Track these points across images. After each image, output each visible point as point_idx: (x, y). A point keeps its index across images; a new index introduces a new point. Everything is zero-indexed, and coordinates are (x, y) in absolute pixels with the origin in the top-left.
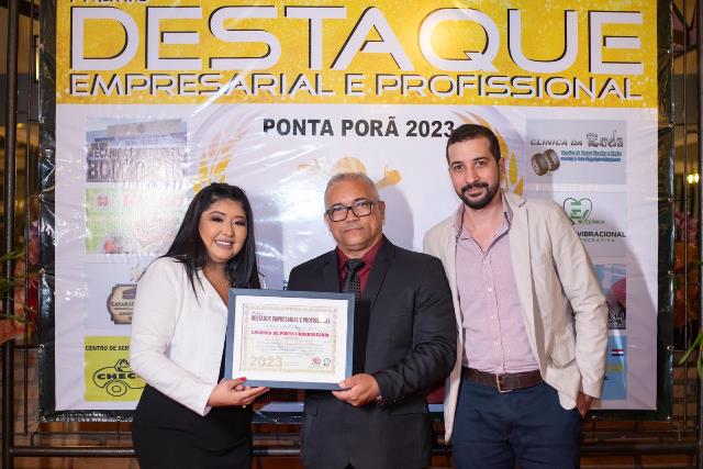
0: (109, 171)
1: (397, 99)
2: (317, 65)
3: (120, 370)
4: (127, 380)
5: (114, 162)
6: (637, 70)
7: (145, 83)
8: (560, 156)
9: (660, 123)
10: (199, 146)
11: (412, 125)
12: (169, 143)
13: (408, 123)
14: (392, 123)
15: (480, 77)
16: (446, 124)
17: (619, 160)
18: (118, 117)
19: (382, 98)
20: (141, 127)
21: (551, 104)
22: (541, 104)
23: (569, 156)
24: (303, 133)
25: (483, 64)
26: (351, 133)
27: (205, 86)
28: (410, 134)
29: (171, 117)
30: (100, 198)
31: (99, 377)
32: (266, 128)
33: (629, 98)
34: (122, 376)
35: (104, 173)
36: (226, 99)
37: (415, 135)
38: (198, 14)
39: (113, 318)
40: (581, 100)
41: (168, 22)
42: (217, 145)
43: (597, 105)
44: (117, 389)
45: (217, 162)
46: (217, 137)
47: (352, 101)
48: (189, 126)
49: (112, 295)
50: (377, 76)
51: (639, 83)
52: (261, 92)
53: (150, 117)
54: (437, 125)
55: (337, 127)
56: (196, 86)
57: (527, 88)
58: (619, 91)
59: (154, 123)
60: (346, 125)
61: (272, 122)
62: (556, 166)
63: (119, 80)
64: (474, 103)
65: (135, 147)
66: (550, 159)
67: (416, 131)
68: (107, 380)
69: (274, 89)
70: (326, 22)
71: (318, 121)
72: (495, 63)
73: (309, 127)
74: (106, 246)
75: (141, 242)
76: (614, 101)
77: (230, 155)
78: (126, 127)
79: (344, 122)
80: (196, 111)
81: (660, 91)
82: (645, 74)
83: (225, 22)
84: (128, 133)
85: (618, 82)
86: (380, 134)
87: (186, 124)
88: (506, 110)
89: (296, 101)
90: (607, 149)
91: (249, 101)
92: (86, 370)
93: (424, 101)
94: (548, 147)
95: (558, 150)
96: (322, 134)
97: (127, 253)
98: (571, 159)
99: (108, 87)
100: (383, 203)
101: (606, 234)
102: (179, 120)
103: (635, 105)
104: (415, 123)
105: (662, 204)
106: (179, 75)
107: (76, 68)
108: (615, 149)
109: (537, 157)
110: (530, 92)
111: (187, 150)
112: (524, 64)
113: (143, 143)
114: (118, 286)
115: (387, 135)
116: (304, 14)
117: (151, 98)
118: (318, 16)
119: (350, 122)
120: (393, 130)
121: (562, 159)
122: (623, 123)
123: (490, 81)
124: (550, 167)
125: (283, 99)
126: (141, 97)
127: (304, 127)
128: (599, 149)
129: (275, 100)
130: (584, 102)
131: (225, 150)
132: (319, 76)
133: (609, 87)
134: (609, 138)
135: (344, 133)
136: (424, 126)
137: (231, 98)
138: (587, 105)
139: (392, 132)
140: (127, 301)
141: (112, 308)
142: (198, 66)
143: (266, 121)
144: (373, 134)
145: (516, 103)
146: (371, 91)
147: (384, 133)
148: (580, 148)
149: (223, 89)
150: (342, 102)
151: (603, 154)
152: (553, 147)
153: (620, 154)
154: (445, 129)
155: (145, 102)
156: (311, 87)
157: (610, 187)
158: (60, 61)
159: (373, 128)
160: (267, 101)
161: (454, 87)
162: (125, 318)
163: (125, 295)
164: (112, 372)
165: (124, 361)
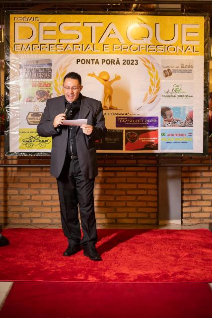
1: (120, 53)
2: (94, 41)
3: (30, 139)
4: (33, 142)
6: (198, 43)
7: (39, 47)
8: (172, 71)
9: (205, 60)
10: (56, 67)
12: (47, 67)
13: (123, 60)
14: (118, 60)
15: (146, 45)
16: (135, 60)
17: (191, 72)
19: (115, 52)
20: (37, 62)
21: (169, 54)
22: (166, 54)
23: (175, 71)
24: (89, 63)
25: (147, 41)
26: (105, 63)
27: (58, 48)
28: (124, 64)
29: (47, 58)
31: (24, 141)
32: (77, 62)
33: (195, 52)
34: (31, 141)
38: (55, 25)
39: (28, 123)
41: (46, 27)
42: (62, 67)
43: (184, 54)
45: (62, 73)
46: (62, 65)
47: (105, 53)
49: (28, 115)
50: (113, 45)
51: (198, 47)
52: (76, 50)
53: (40, 58)
54: (132, 61)
55: (100, 62)
56: (55, 48)
57: (161, 49)
58: (192, 50)
59: (41, 60)
60: (103, 61)
61: (79, 60)
62: (171, 74)
63: (30, 46)
64: (145, 54)
65: (35, 68)
66: (169, 72)
67: (126, 63)
68: (26, 143)
69: (80, 49)
70: (97, 28)
71: (94, 60)
72: (151, 41)
73: (91, 61)
75: (37, 98)
76: (189, 54)
79: (103, 60)
81: (205, 50)
82: (200, 44)
83: (64, 28)
85: (191, 47)
86: (114, 64)
87: (52, 60)
88: (155, 56)
89: (88, 53)
90: (187, 69)
91: (72, 53)
92: (20, 139)
93: (128, 53)
95: (171, 69)
96: (95, 64)
97: (33, 102)
99: (27, 49)
101: (187, 96)
102: (49, 59)
103: (197, 54)
104: (125, 60)
106: (49, 45)
107: (16, 42)
109: (165, 71)
110: (163, 50)
111: (52, 68)
112: (161, 41)
113: (38, 66)
114: (30, 113)
115: (116, 64)
116: (90, 25)
117: (40, 52)
118: (94, 26)
119: (105, 60)
120: (118, 62)
122: (192, 61)
123: (150, 47)
124: (169, 75)
125: (83, 52)
128: (185, 69)
129: (80, 53)
130: (180, 54)
131: (64, 69)
132: (95, 45)
133: (188, 49)
134: (188, 65)
135: (102, 64)
136: (128, 61)
137: (66, 52)
140: (33, 117)
141: (28, 119)
142: (56, 42)
143: (77, 60)
144: (112, 64)
145: (158, 54)
146: (111, 50)
148: (178, 69)
149: (63, 49)
150: (102, 54)
151: (186, 70)
152: (170, 68)
153: (191, 70)
154: (135, 62)
155: (38, 53)
156: (92, 49)
157: (188, 81)
158: (11, 41)
159: (112, 62)
160: (78, 53)
161: (138, 49)
162: (32, 123)
163: (32, 115)
164: (28, 140)
165: (32, 136)
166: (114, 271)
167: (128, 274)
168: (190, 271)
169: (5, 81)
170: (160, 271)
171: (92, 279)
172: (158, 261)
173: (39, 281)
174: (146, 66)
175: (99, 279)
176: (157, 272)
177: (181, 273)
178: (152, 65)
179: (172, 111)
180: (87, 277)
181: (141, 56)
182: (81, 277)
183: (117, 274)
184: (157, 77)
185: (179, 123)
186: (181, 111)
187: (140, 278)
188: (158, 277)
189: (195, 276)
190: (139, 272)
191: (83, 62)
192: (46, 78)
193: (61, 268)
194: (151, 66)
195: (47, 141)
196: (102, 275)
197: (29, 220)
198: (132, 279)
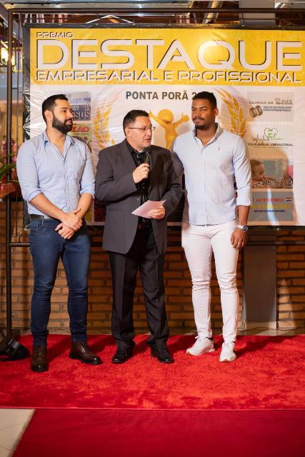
1: (188, 82)
2: (151, 66)
6: (299, 69)
7: (72, 75)
8: (263, 109)
12: (83, 103)
14: (185, 93)
15: (226, 72)
17: (290, 110)
19: (181, 82)
20: (69, 95)
21: (259, 85)
22: (254, 84)
23: (267, 109)
24: (144, 98)
25: (227, 66)
26: (167, 98)
27: (99, 76)
29: (83, 91)
32: (127, 96)
33: (295, 82)
36: (108, 82)
38: (95, 43)
40: (272, 83)
41: (82, 47)
42: (105, 103)
43: (280, 85)
45: (105, 112)
46: (105, 100)
47: (167, 83)
48: (92, 94)
50: (178, 71)
51: (300, 75)
52: (125, 79)
55: (160, 95)
56: (95, 76)
57: (247, 77)
58: (291, 79)
59: (76, 93)
60: (164, 94)
61: (130, 93)
62: (261, 113)
63: (60, 74)
64: (224, 84)
66: (258, 110)
69: (131, 78)
70: (154, 47)
71: (151, 93)
72: (233, 66)
76: (288, 84)
77: (111, 108)
82: (302, 71)
83: (108, 47)
85: (290, 74)
86: (180, 99)
87: (90, 94)
88: (238, 88)
89: (141, 83)
90: (285, 105)
91: (120, 83)
93: (200, 83)
94: (258, 105)
95: (262, 106)
96: (153, 98)
99: (55, 77)
101: (284, 145)
102: (87, 92)
103: (299, 85)
106: (87, 71)
107: (40, 68)
108: (288, 105)
109: (252, 109)
110: (249, 79)
111: (91, 105)
112: (246, 66)
115: (183, 99)
116: (144, 43)
117: (74, 82)
118: (151, 44)
119: (166, 93)
120: (185, 97)
122: (292, 94)
123: (230, 74)
124: (258, 114)
125: (135, 82)
126: (69, 81)
127: (145, 95)
128: (281, 105)
129: (130, 83)
130: (274, 84)
131: (108, 106)
132: (152, 72)
133: (286, 76)
134: (285, 100)
135: (163, 98)
137: (111, 82)
138: (276, 85)
142: (96, 67)
143: (127, 92)
144: (176, 99)
145: (243, 84)
146: (176, 79)
148: (272, 105)
149: (107, 77)
150: (161, 83)
151: (283, 108)
152: (260, 104)
153: (291, 108)
155: (72, 83)
156: (148, 77)
157: (286, 123)
158: (32, 65)
159: (176, 96)
160: (128, 83)
161: (214, 77)
166: (180, 394)
167: (199, 399)
168: (289, 394)
169: (24, 123)
170: (247, 394)
171: (148, 405)
172: (243, 380)
173: (71, 408)
174: (225, 101)
175: (158, 406)
176: (242, 395)
177: (276, 396)
178: (235, 100)
179: (263, 166)
180: (140, 401)
181: (218, 87)
182: (132, 402)
183: (185, 398)
184: (241, 117)
185: (273, 183)
186: (276, 165)
187: (217, 403)
188: (243, 402)
189: (296, 401)
190: (217, 396)
191: (135, 95)
192: (82, 119)
193: (104, 390)
194: (233, 101)
196: (163, 399)
197: (59, 323)
198: (206, 405)
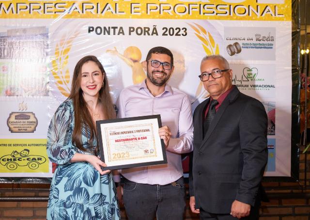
0: (8, 54)
1: (157, 16)
3: (14, 156)
4: (17, 162)
5: (10, 49)
7: (27, 8)
8: (241, 46)
9: (293, 29)
10: (55, 40)
11: (165, 30)
12: (39, 39)
13: (163, 29)
14: (155, 29)
15: (200, 5)
16: (183, 29)
17: (271, 48)
18: (13, 25)
19: (150, 16)
20: (24, 30)
21: (237, 19)
22: (232, 19)
23: (247, 46)
24: (109, 33)
26: (134, 34)
27: (58, 9)
28: (164, 34)
29: (40, 25)
30: (4, 67)
31: (3, 160)
32: (90, 31)
33: (277, 16)
34: (14, 160)
35: (6, 54)
36: (69, 16)
37: (167, 35)
39: (10, 130)
40: (252, 17)
42: (64, 40)
43: (261, 19)
44: (12, 166)
45: (65, 48)
46: (64, 36)
47: (134, 17)
48: (49, 30)
49: (10, 117)
50: (147, 4)
51: (282, 8)
52: (87, 13)
53: (29, 25)
54: (178, 30)
55: (126, 31)
56: (53, 9)
57: (224, 11)
58: (272, 12)
59: (32, 28)
61: (93, 28)
62: (239, 51)
63: (13, 6)
64: (198, 18)
65: (22, 41)
66: (236, 47)
67: (168, 33)
68: (7, 162)
69: (94, 11)
71: (117, 28)
73: (112, 30)
74: (7, 92)
75: (25, 90)
76: (269, 18)
77: (71, 45)
78: (16, 31)
79: (130, 28)
80: (53, 22)
81: (293, 13)
82: (285, 4)
84: (18, 34)
85: (271, 7)
86: (149, 34)
87: (48, 29)
89: (105, 17)
90: (266, 42)
91: (81, 17)
93: (171, 17)
94: (236, 41)
95: (241, 43)
96: (119, 34)
97: (17, 96)
98: (247, 47)
99: (8, 10)
100: (231, 70)
101: (265, 86)
102: (44, 27)
103: (280, 19)
104: (167, 29)
105: (294, 71)
106: (44, 4)
108: (270, 42)
109: (230, 46)
110: (226, 13)
111: (49, 42)
113: (26, 39)
114: (13, 113)
115: (152, 35)
117: (30, 15)
119: (133, 28)
120: (155, 32)
121: (243, 47)
122: (274, 29)
123: (205, 7)
124: (236, 52)
125: (98, 16)
126: (24, 15)
127: (109, 31)
128: (262, 42)
129: (94, 17)
130: (254, 18)
131: (68, 43)
132: (117, 5)
133: (267, 10)
134: (267, 36)
135: (130, 34)
136: (171, 30)
137: (71, 15)
138: (256, 20)
139: (155, 33)
140: (18, 121)
141: (10, 124)
143: (90, 28)
144: (145, 34)
145: (219, 19)
146: (144, 12)
147: (151, 34)
149: (67, 10)
150: (129, 17)
151: (264, 45)
152: (238, 41)
153: (272, 45)
154: (182, 32)
155: (27, 17)
156: (113, 10)
159: (145, 31)
160: (90, 17)
161: (187, 10)
162: (17, 129)
163: (16, 118)
164: (10, 157)
165: (16, 151)
174: (200, 37)
178: (210, 36)
181: (191, 21)
191: (99, 31)
194: (208, 38)
195: (41, 159)
